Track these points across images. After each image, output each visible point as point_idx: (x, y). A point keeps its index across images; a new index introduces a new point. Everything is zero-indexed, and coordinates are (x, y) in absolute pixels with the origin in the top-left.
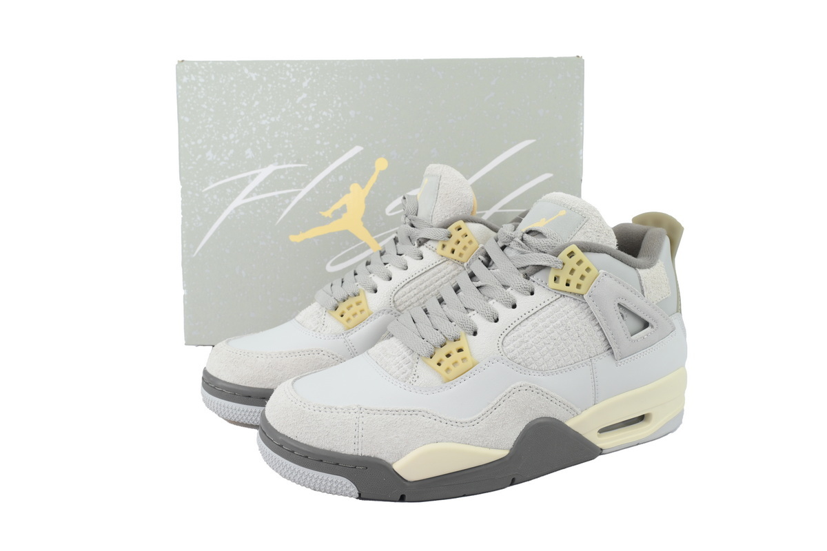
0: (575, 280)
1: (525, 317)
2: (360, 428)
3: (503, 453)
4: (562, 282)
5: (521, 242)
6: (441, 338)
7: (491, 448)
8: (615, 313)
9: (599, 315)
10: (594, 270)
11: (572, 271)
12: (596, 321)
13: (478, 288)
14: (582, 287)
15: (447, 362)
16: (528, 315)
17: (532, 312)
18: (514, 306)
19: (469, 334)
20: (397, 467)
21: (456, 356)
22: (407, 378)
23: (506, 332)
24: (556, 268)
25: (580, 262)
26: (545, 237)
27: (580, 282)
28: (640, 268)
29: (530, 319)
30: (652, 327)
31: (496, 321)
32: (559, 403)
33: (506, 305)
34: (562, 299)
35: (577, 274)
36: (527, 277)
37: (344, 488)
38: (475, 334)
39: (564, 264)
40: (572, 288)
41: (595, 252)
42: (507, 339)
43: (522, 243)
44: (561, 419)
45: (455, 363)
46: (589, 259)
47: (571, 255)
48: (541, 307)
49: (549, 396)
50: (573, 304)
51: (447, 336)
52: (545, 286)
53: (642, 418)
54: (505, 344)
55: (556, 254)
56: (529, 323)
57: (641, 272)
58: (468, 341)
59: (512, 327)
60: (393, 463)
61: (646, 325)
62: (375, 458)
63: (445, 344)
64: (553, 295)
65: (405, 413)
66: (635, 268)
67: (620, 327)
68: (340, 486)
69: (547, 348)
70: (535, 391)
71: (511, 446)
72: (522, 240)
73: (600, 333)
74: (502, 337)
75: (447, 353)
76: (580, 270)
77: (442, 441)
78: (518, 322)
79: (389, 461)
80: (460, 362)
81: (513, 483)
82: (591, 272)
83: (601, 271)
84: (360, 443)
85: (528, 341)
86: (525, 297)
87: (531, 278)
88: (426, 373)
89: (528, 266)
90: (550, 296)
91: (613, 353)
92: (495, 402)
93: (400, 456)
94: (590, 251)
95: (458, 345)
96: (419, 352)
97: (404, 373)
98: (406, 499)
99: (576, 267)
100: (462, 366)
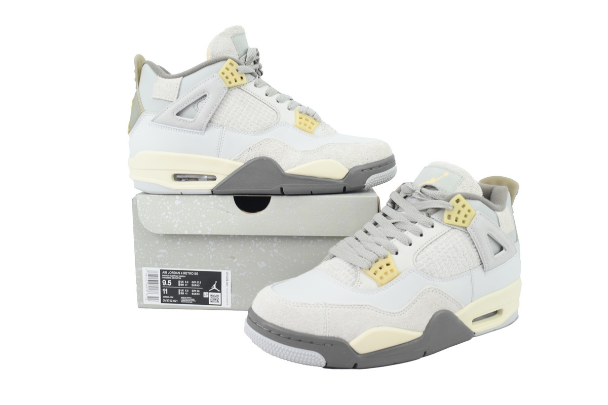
0: (461, 217)
1: (429, 242)
2: (328, 317)
3: (419, 334)
4: (453, 219)
5: (420, 193)
6: (375, 257)
7: (413, 330)
8: (486, 240)
9: (477, 241)
10: (473, 212)
11: (459, 212)
12: (475, 245)
13: (393, 223)
14: (466, 222)
15: (380, 273)
16: (431, 241)
17: (434, 239)
18: (421, 235)
19: (393, 254)
20: (353, 344)
21: (385, 268)
22: (353, 284)
23: (418, 252)
24: (449, 210)
25: (464, 206)
26: (437, 190)
27: (465, 219)
28: (497, 211)
29: (432, 244)
30: (506, 250)
31: (410, 245)
32: (452, 301)
33: (416, 234)
34: (453, 231)
35: (462, 214)
36: (429, 215)
37: (317, 360)
38: (397, 253)
39: (453, 207)
40: (460, 223)
41: (472, 199)
42: (418, 256)
43: (422, 194)
44: (453, 312)
45: (386, 273)
46: (470, 204)
47: (458, 201)
48: (439, 236)
49: (446, 296)
50: (461, 233)
51: (379, 255)
52: (441, 222)
53: (496, 312)
54: (417, 260)
55: (448, 200)
56: (431, 246)
57: (498, 213)
58: (392, 258)
59: (421, 249)
60: (350, 341)
61: (502, 248)
62: (338, 338)
63: (378, 261)
64: (447, 227)
65: (356, 307)
66: (494, 210)
67: (488, 248)
68: (313, 358)
69: (445, 263)
70: (438, 292)
71: (424, 329)
72: (421, 191)
73: (476, 253)
74: (415, 256)
75: (379, 266)
76: (464, 211)
77: (381, 326)
78: (425, 246)
79: (347, 340)
80: (389, 272)
81: (425, 355)
82: (471, 213)
83: (477, 212)
84: (328, 328)
85: (432, 258)
86: (428, 229)
87: (432, 216)
88: (366, 280)
89: (429, 209)
90: (445, 229)
91: (483, 267)
92: (414, 299)
93: (355, 336)
94: (469, 199)
95: (386, 261)
96: (360, 266)
97: (350, 280)
98: (358, 366)
99: (461, 209)
100: (390, 275)
